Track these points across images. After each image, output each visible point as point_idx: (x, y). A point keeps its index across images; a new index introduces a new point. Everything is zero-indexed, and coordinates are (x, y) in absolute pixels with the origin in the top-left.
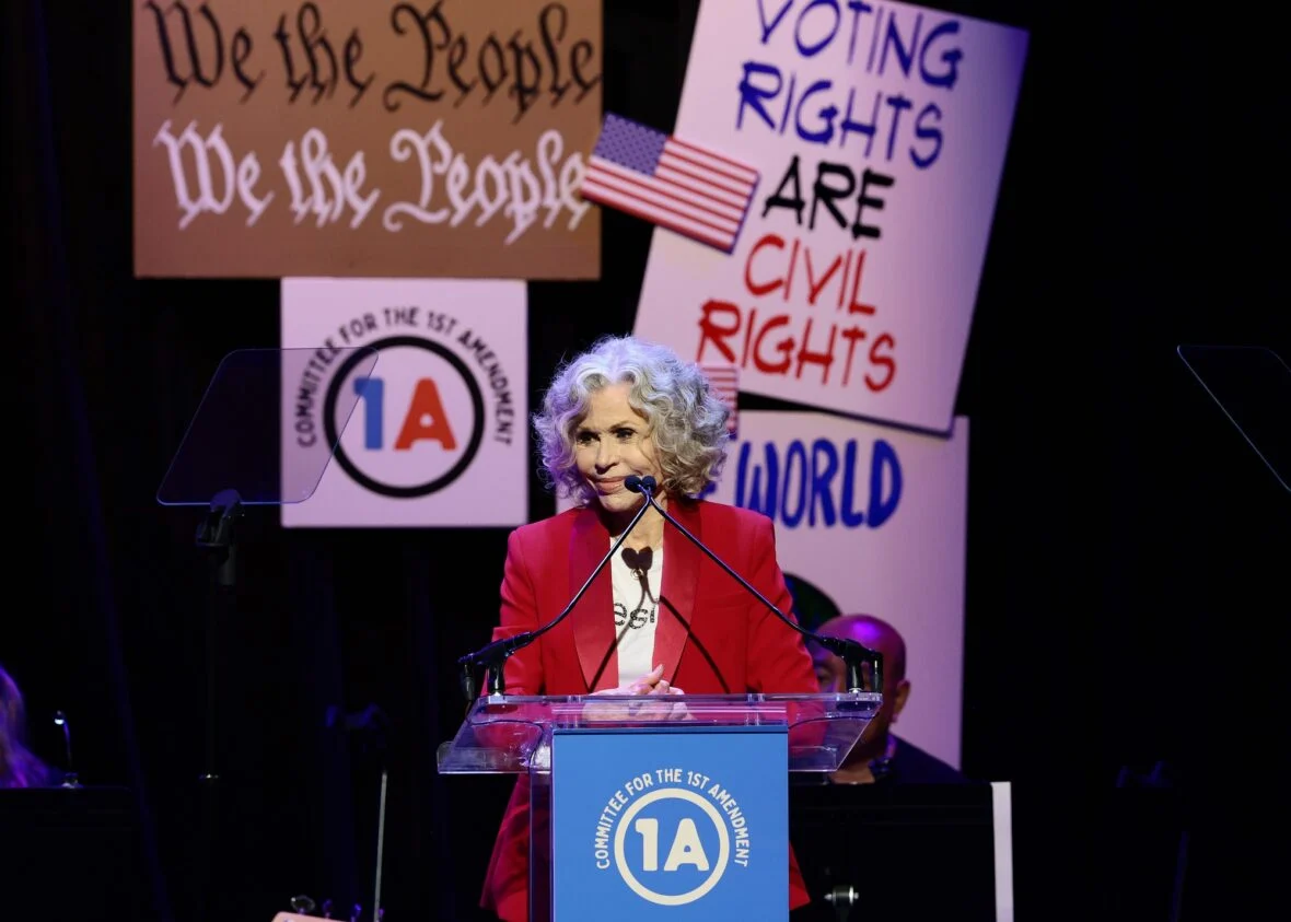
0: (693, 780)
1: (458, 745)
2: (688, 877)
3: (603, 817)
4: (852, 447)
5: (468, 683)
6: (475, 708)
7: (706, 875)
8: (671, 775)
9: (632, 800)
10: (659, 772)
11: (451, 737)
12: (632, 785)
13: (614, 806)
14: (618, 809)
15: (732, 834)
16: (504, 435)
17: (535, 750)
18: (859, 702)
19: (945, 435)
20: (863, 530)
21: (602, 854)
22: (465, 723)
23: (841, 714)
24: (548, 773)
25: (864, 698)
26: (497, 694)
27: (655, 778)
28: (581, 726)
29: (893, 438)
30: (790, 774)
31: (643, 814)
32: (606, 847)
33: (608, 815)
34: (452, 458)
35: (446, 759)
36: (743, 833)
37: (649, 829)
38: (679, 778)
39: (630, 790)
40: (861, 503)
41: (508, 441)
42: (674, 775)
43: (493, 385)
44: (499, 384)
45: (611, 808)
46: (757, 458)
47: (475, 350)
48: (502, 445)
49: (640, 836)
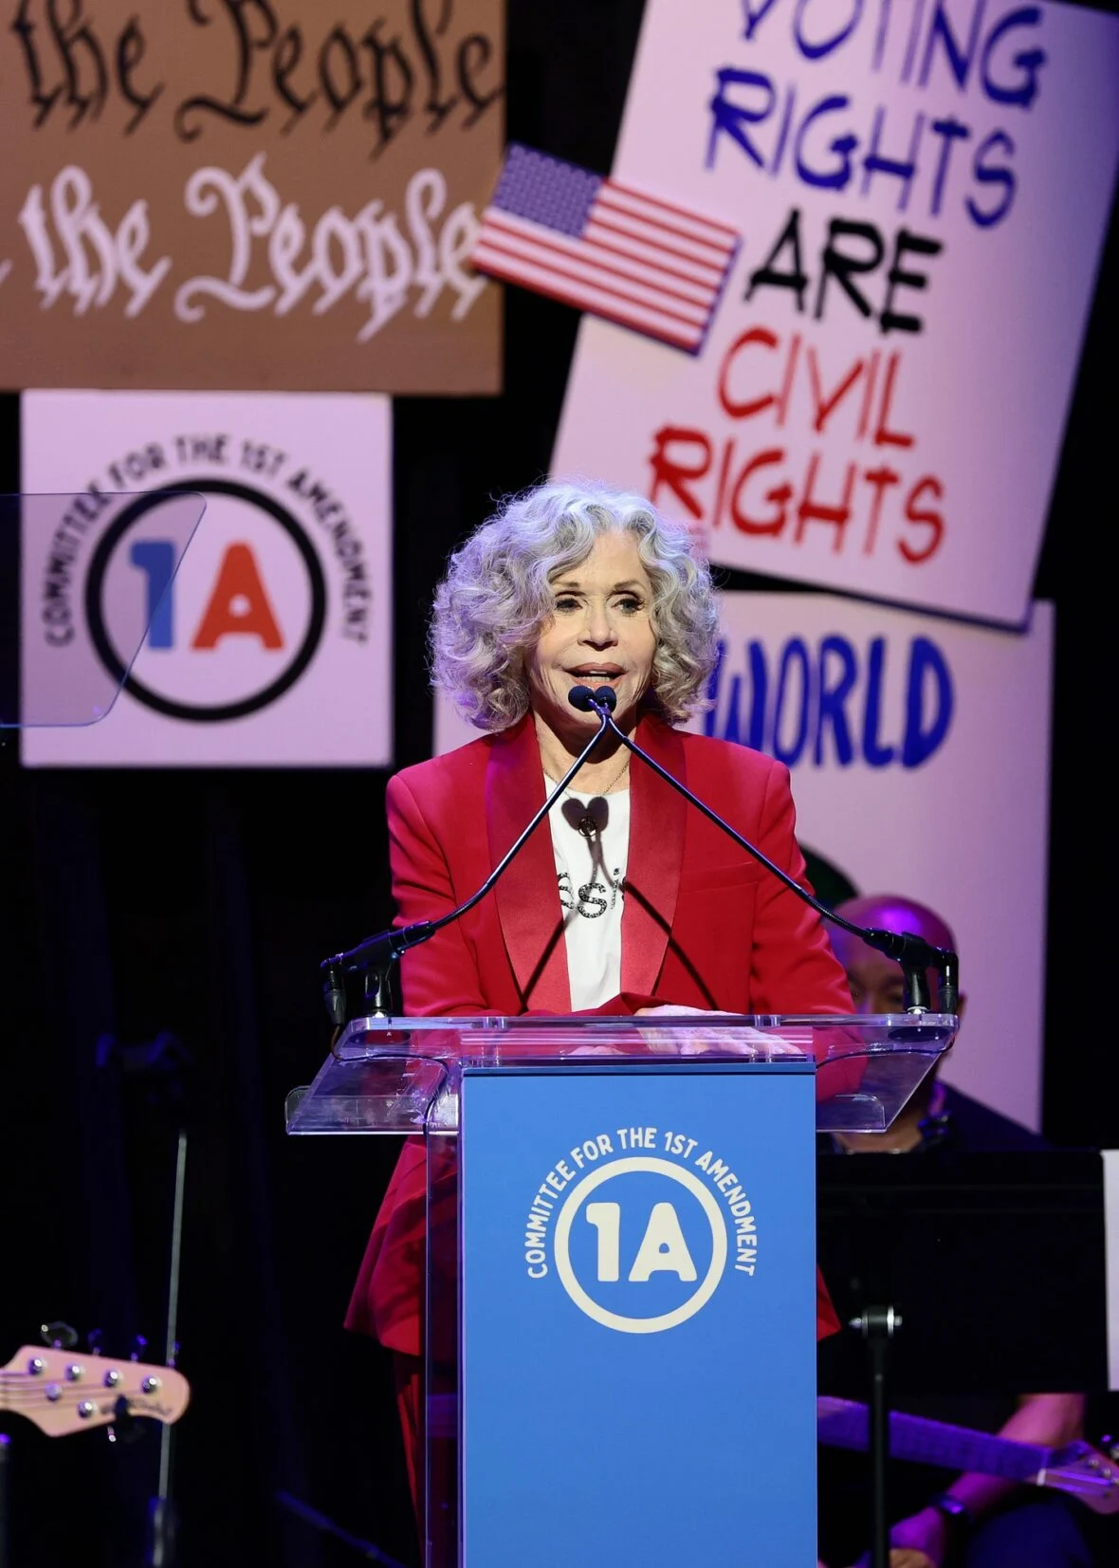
0: (673, 1144)
1: (318, 1092)
2: (666, 1290)
3: (538, 1200)
4: (878, 649)
5: (335, 999)
6: (345, 1036)
7: (693, 1288)
8: (639, 1136)
9: (581, 1175)
10: (622, 1132)
11: (309, 1083)
12: (582, 1152)
13: (554, 1183)
14: (560, 1188)
15: (732, 1228)
16: (356, 628)
17: (434, 1100)
18: (922, 1027)
19: (1020, 629)
20: (895, 771)
21: (537, 1256)
22: (331, 1059)
23: (896, 1046)
24: (455, 1133)
25: (930, 1021)
26: (379, 1015)
27: (615, 1141)
28: (504, 1063)
29: (942, 635)
30: (818, 1135)
31: (599, 1195)
32: (542, 1245)
33: (544, 1197)
34: (277, 663)
35: (298, 1113)
36: (747, 1224)
37: (606, 1218)
38: (651, 1141)
39: (578, 1159)
40: (892, 731)
41: (362, 637)
42: (646, 1137)
43: (341, 553)
44: (349, 550)
45: (550, 1187)
46: (737, 663)
47: (312, 500)
48: (353, 645)
49: (594, 1229)
